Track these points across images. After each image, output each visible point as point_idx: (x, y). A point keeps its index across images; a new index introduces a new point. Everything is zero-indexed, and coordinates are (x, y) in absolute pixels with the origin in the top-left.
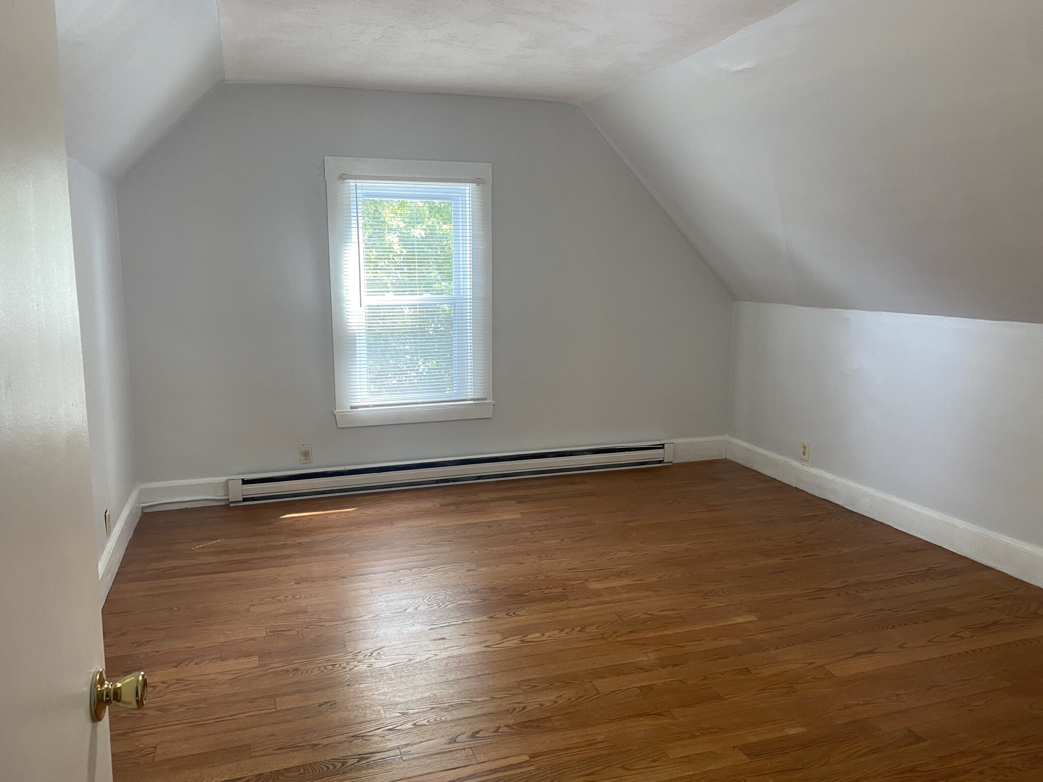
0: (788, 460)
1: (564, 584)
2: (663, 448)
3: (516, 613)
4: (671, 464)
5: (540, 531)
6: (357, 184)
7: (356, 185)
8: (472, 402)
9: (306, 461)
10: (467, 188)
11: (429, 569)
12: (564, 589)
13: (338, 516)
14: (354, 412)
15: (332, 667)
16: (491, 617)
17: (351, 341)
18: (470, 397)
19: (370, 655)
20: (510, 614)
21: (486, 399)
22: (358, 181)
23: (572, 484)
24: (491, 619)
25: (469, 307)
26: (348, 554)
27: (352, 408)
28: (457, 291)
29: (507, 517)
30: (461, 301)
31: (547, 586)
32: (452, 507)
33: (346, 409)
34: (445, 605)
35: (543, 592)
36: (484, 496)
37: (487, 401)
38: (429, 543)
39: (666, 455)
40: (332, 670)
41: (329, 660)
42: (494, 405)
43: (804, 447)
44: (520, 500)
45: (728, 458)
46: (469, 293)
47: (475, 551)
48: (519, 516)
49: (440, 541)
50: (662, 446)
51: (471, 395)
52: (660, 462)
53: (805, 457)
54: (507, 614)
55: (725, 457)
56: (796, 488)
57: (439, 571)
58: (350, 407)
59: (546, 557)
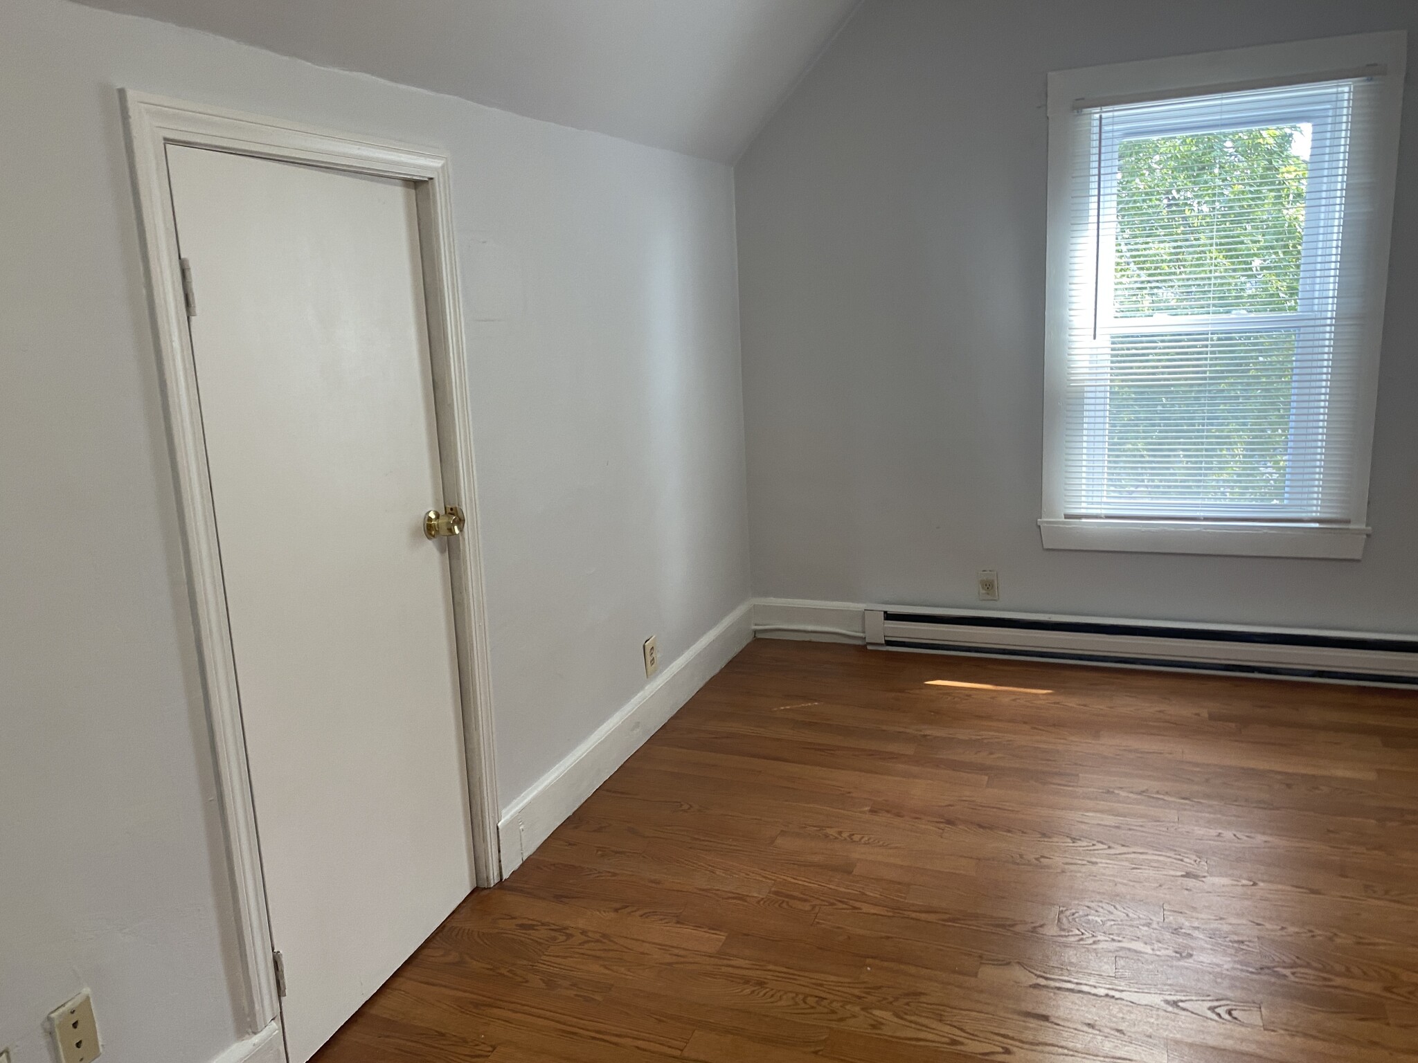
1: (1395, 976)
3: (1235, 1013)
5: (1403, 822)
6: (1104, 115)
7: (1101, 117)
8: (1317, 525)
9: (989, 597)
10: (1346, 89)
11: (1109, 847)
12: (1387, 989)
14: (1075, 523)
15: (817, 1002)
16: (1175, 1004)
17: (1075, 400)
18: (1314, 514)
19: (891, 1003)
20: (1218, 1010)
21: (1348, 522)
22: (1105, 109)
24: (1170, 1009)
25: (1328, 333)
26: (986, 778)
27: (1067, 516)
28: (1306, 302)
30: (1312, 323)
31: (1348, 969)
32: (1233, 725)
33: (1060, 518)
34: (1094, 939)
35: (1330, 980)
36: (1314, 715)
37: (1351, 526)
38: (1141, 793)
40: (813, 1007)
41: (821, 985)
42: (1368, 536)
44: (1389, 738)
46: (1331, 306)
48: (1371, 776)
49: (1167, 793)
51: (1316, 512)
54: (1212, 1009)
57: (1127, 860)
58: (1065, 515)
59: (1387, 892)
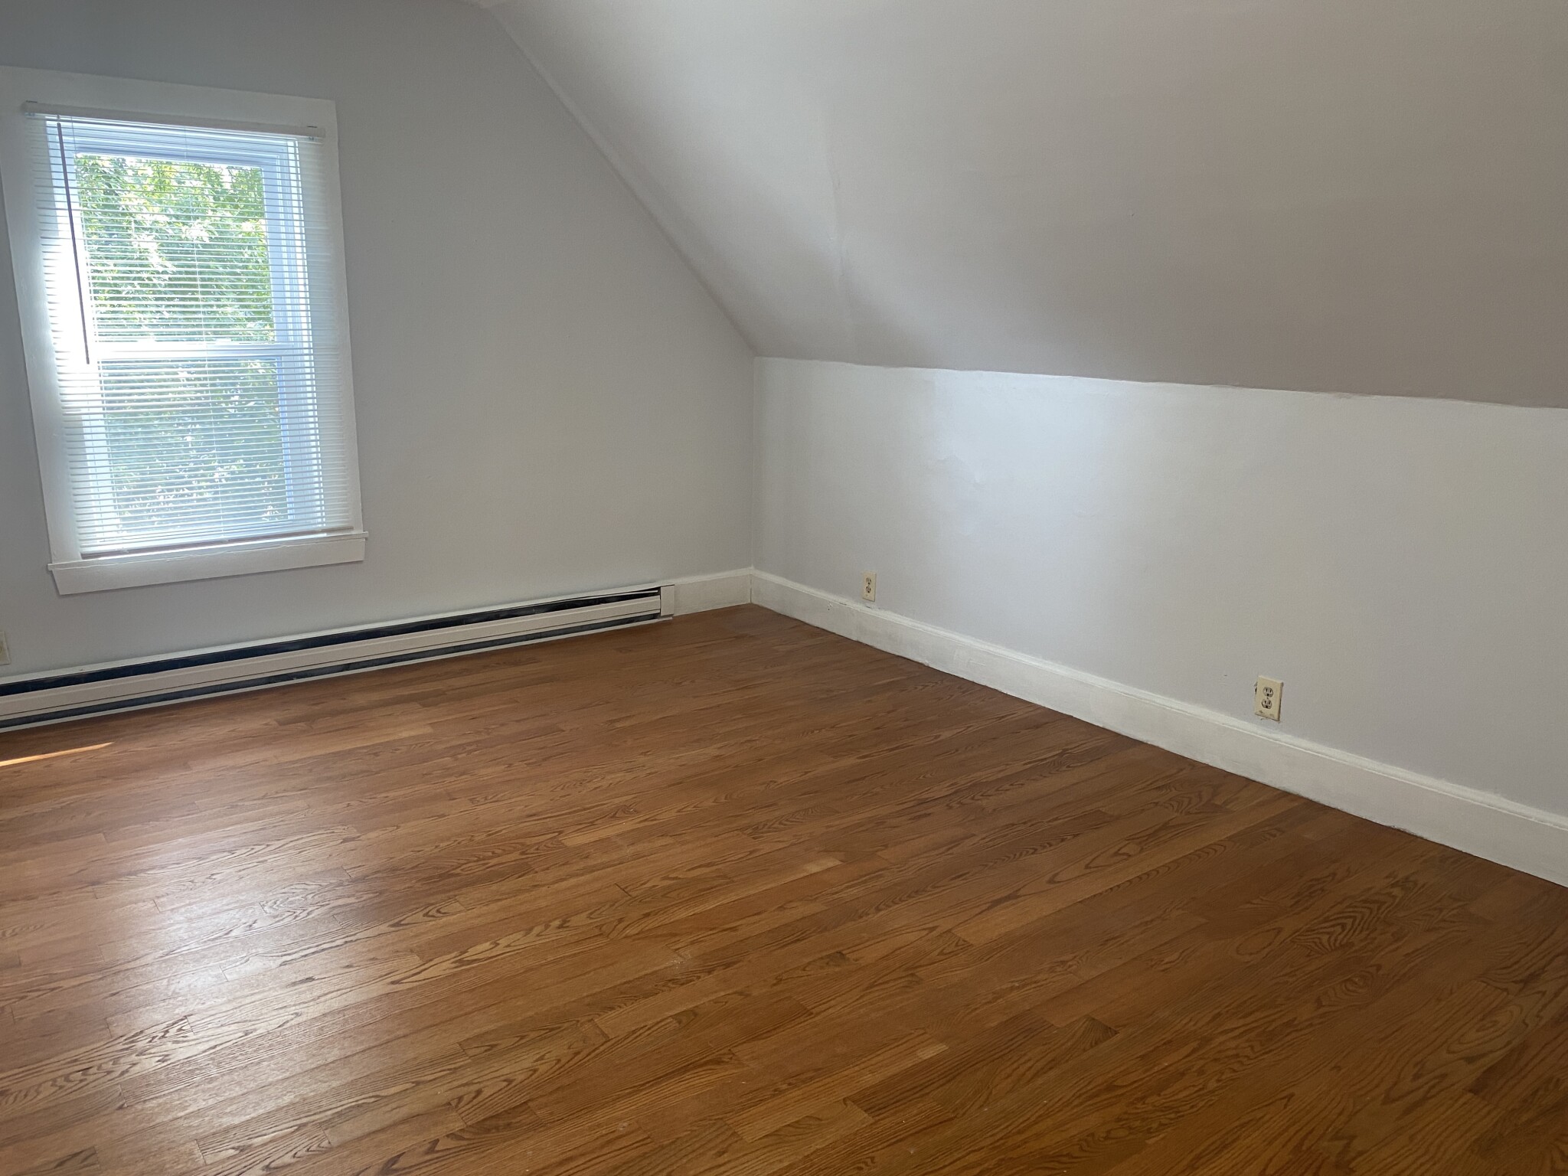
0: (843, 600)
1: (522, 844)
2: (658, 594)
3: (442, 911)
4: (671, 618)
5: (469, 752)
6: (62, 124)
7: (59, 125)
8: (325, 535)
10: (291, 144)
11: (268, 845)
12: (523, 853)
13: (75, 761)
14: (93, 563)
15: (83, 1075)
16: (398, 924)
18: (320, 525)
19: (163, 1037)
20: (430, 914)
21: (351, 528)
22: (62, 118)
23: (516, 664)
24: (397, 929)
25: (307, 361)
26: (102, 835)
27: (85, 556)
28: (282, 333)
29: (405, 734)
30: (290, 352)
31: (493, 853)
32: (302, 724)
33: (78, 559)
34: (307, 912)
35: (487, 864)
36: (360, 699)
37: (353, 532)
38: (263, 797)
39: (666, 606)
40: (81, 1081)
41: (76, 1060)
42: (366, 539)
43: (869, 581)
44: (425, 700)
45: (755, 602)
46: (306, 337)
47: (352, 803)
48: (428, 730)
49: (285, 791)
50: (656, 592)
51: (322, 523)
52: (654, 616)
53: (871, 595)
54: (426, 915)
55: (749, 602)
56: (858, 642)
57: (290, 848)
58: (82, 555)
59: (486, 799)
